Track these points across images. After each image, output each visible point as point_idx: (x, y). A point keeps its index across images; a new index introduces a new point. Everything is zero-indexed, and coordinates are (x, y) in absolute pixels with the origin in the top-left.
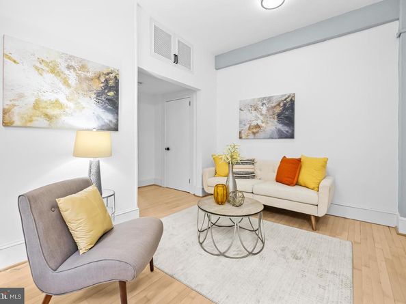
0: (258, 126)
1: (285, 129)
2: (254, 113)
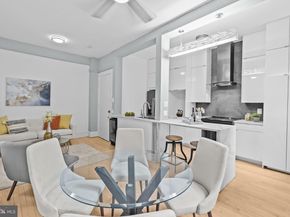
0: (24, 97)
1: (45, 100)
2: (22, 89)
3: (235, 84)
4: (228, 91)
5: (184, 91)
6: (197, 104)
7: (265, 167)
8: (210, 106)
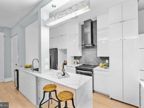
3: (94, 45)
4: (90, 49)
5: (66, 49)
6: (75, 57)
7: (111, 99)
8: (81, 58)
